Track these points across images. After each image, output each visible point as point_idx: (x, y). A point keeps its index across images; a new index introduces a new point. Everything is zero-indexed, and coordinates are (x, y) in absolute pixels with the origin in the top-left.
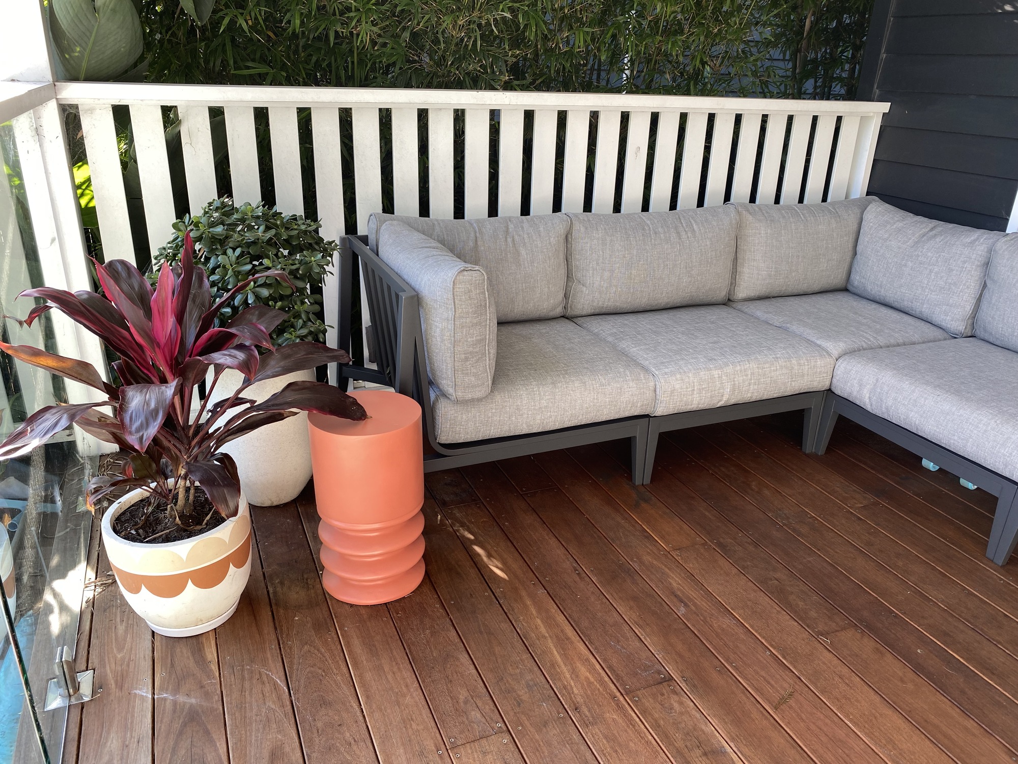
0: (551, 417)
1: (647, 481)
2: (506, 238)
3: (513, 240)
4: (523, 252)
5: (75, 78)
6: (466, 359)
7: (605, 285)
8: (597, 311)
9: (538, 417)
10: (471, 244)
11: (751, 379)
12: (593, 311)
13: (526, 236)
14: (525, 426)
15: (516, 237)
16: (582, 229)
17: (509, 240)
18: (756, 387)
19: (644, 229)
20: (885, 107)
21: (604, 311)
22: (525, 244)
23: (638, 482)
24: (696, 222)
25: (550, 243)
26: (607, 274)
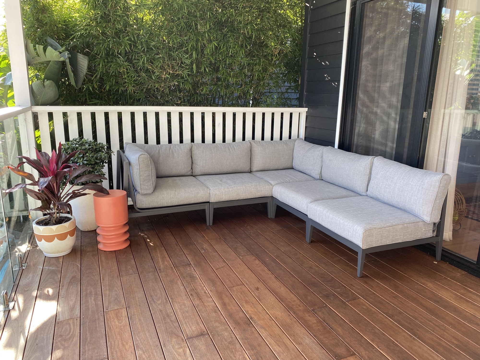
0: (174, 200)
1: (211, 224)
2: (170, 150)
3: (172, 151)
4: (175, 154)
5: (37, 105)
6: (144, 181)
7: (204, 165)
8: (203, 174)
9: (170, 200)
10: (157, 151)
11: (243, 192)
12: (201, 174)
13: (176, 149)
14: (165, 203)
15: (173, 150)
16: (196, 147)
17: (171, 151)
18: (245, 194)
19: (217, 148)
20: (306, 109)
21: (205, 173)
22: (176, 152)
23: (208, 224)
24: (235, 146)
25: (184, 152)
26: (204, 161)
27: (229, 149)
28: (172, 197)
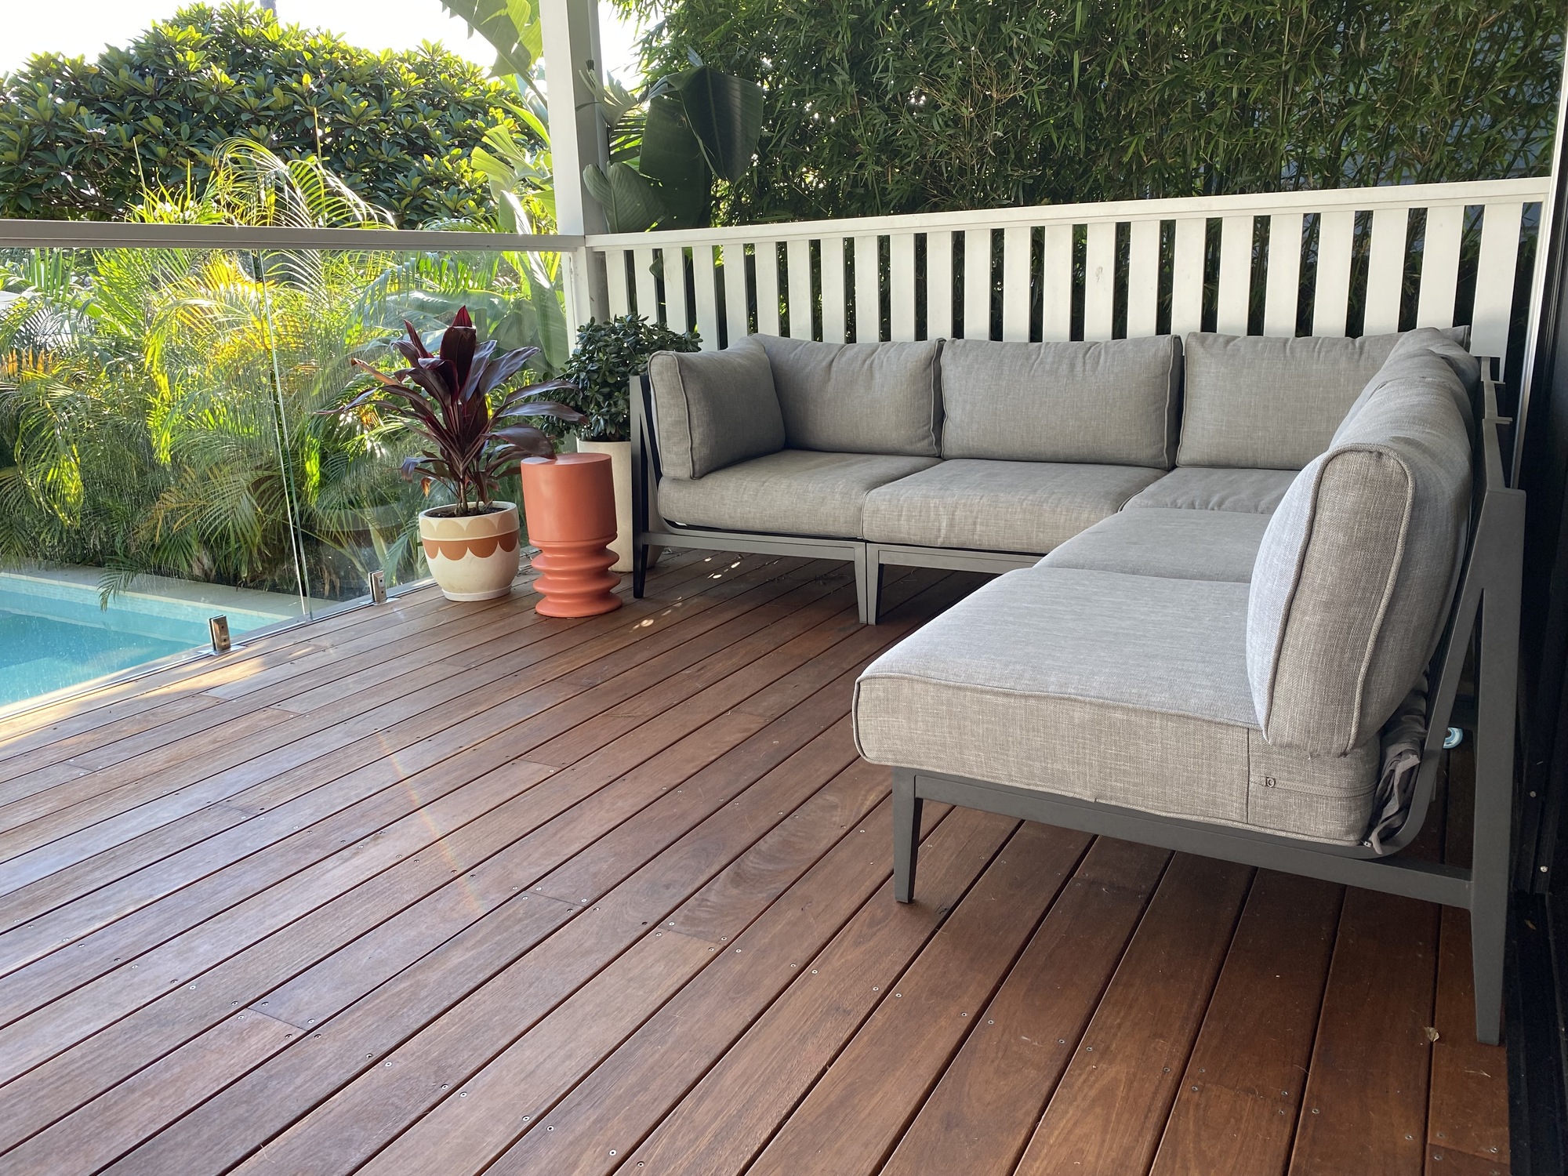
1: (872, 620)
4: (877, 375)
7: (966, 420)
12: (961, 452)
14: (727, 516)
21: (973, 452)
23: (863, 619)
26: (968, 407)
27: (1072, 366)
28: (746, 502)
